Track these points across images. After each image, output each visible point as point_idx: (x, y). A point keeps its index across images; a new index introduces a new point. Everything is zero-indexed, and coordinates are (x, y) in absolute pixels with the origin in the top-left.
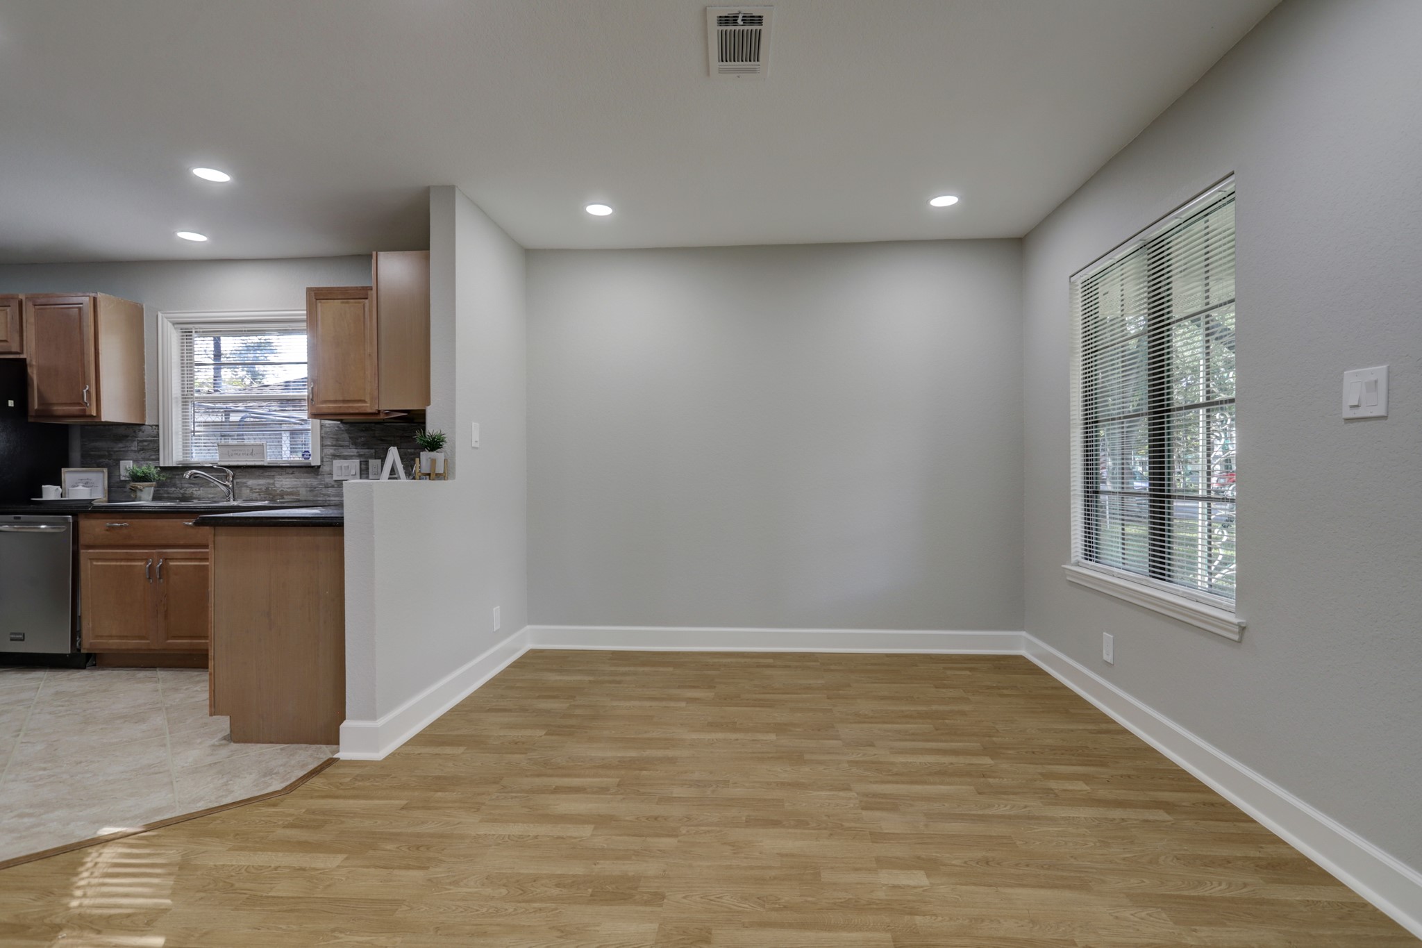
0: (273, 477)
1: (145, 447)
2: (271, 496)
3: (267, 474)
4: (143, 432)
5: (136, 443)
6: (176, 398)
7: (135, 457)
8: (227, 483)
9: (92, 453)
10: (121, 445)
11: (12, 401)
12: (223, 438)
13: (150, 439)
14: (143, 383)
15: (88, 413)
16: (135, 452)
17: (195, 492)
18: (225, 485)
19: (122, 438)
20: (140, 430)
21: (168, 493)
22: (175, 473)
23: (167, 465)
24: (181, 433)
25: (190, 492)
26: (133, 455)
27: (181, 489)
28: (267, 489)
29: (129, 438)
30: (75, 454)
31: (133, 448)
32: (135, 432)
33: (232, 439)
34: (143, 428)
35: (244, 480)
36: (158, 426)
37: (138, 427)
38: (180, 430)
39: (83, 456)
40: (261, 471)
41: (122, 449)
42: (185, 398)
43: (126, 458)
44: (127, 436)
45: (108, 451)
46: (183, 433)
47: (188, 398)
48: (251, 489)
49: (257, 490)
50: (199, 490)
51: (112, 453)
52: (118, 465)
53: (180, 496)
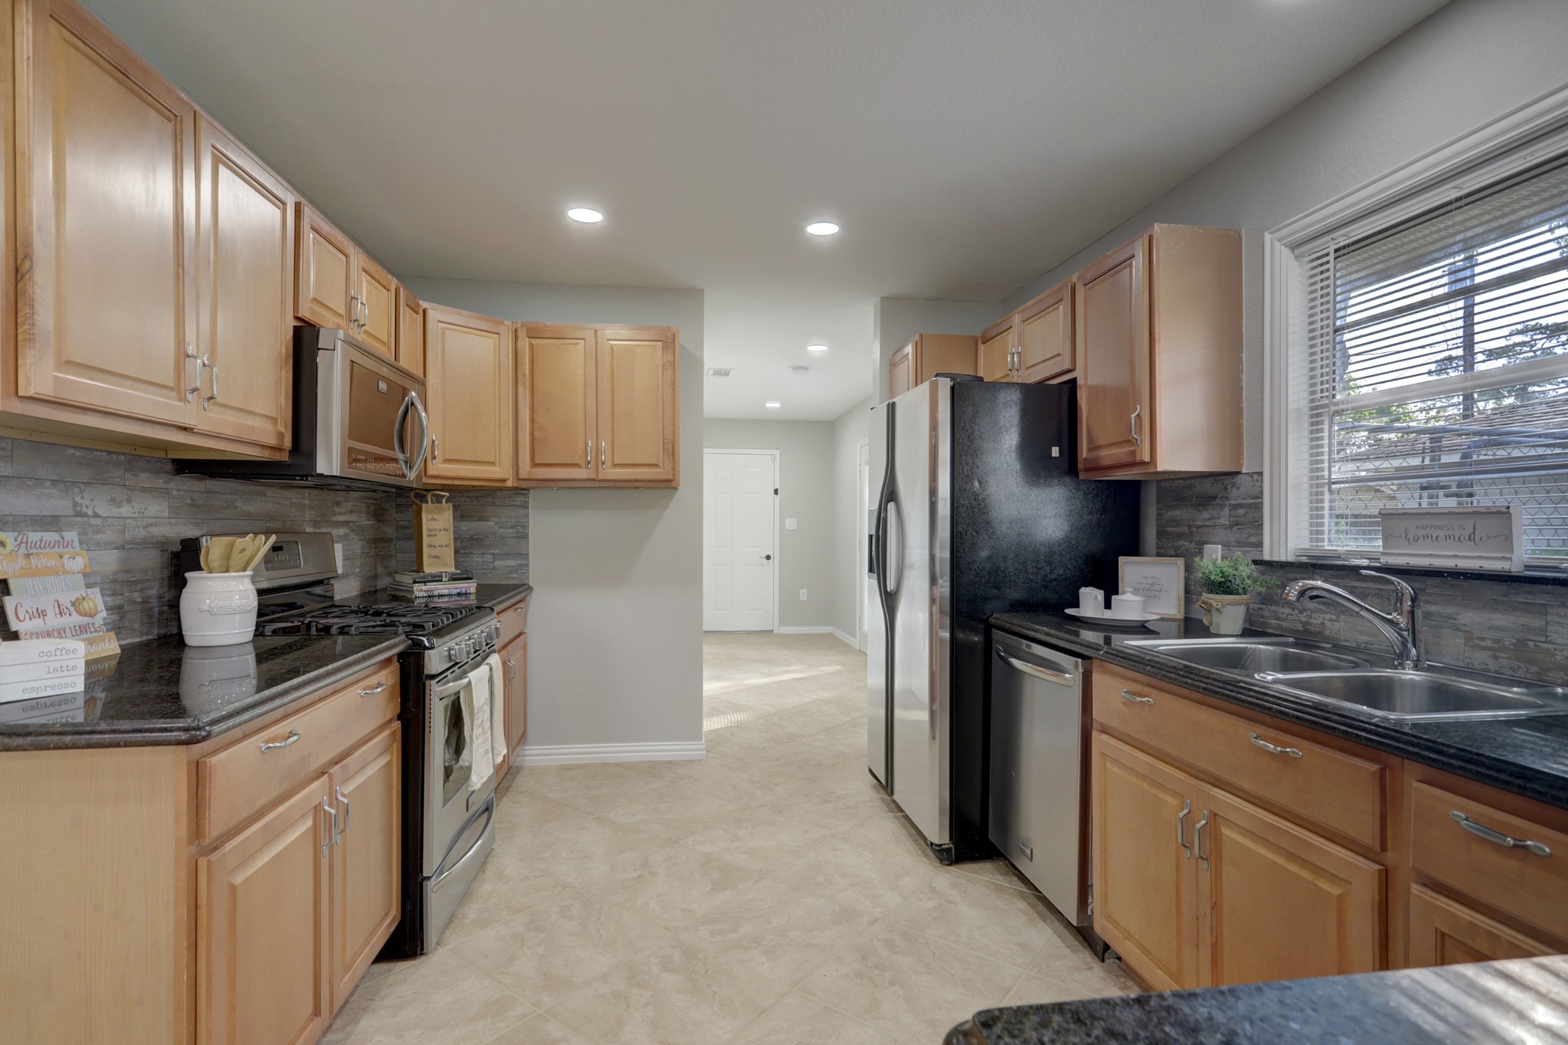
0: (1542, 610)
1: (1241, 519)
2: (1534, 669)
3: (1520, 599)
4: (1238, 488)
5: (1226, 511)
6: (1298, 410)
7: (1225, 538)
8: (1393, 616)
9: (1169, 529)
10: (1206, 515)
11: (1057, 448)
12: (1425, 494)
13: (1249, 501)
14: (1239, 390)
15: (1138, 459)
16: (1226, 527)
17: (1328, 624)
18: (1390, 622)
19: (1206, 501)
20: (1234, 484)
21: (1278, 619)
22: (1290, 576)
23: (1276, 558)
24: (1306, 487)
25: (1319, 621)
26: (1221, 533)
27: (1301, 612)
28: (1521, 643)
29: (1218, 501)
30: (1150, 534)
31: (1223, 521)
32: (1225, 489)
33: (1446, 496)
34: (1239, 479)
35: (1450, 610)
36: (1261, 474)
37: (1229, 480)
38: (1306, 479)
39: (1161, 534)
40: (1503, 588)
41: (1207, 523)
42: (1317, 407)
43: (1212, 540)
44: (1214, 498)
45: (1190, 527)
46: (1311, 486)
47: (1322, 406)
48: (1469, 637)
49: (1488, 643)
50: (1338, 621)
51: (1194, 529)
52: (1200, 553)
53: (1300, 627)
